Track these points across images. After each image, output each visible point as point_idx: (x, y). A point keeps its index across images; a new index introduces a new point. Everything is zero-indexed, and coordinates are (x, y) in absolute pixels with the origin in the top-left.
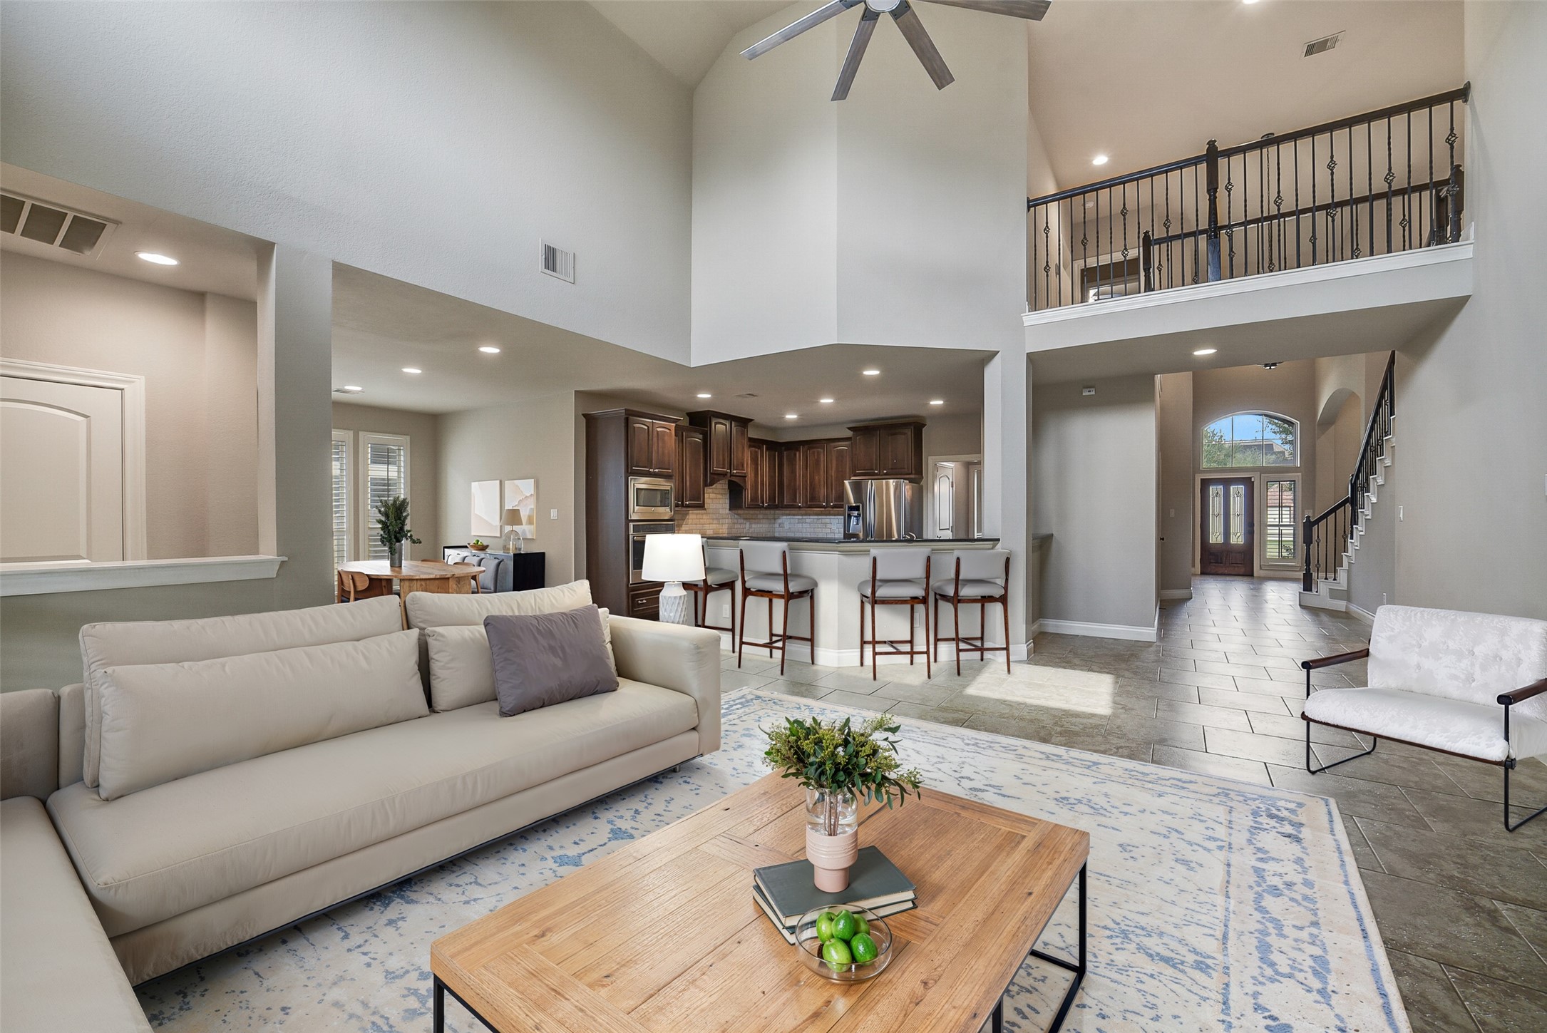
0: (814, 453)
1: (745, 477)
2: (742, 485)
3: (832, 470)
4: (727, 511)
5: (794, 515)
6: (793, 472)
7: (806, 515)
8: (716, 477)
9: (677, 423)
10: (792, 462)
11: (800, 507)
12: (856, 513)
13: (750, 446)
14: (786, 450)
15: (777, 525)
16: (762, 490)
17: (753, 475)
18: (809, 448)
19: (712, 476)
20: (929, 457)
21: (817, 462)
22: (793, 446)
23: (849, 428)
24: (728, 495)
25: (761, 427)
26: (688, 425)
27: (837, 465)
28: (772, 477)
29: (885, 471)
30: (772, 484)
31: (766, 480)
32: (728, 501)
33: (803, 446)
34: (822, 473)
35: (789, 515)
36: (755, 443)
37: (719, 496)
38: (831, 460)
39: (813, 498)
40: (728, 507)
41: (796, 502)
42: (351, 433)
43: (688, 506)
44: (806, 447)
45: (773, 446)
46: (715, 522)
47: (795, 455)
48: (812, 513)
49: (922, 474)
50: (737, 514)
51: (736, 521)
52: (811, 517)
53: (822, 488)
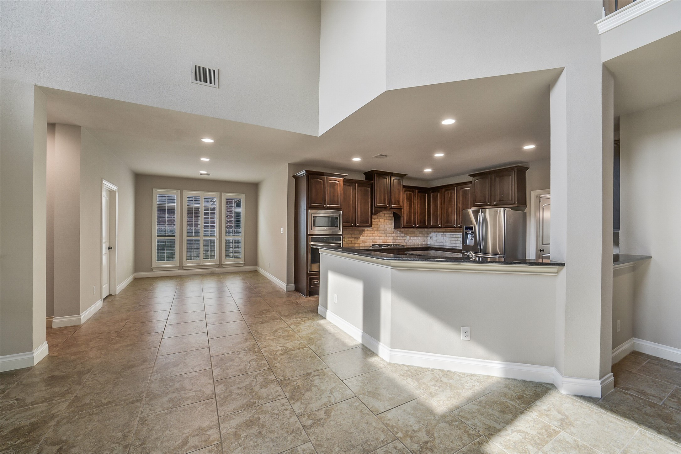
0: (448, 193)
1: (402, 209)
2: (399, 214)
3: (459, 204)
4: (393, 229)
5: (439, 232)
6: (436, 206)
7: (446, 232)
8: (379, 209)
9: (345, 178)
10: (436, 199)
11: (440, 227)
12: (470, 232)
13: (405, 191)
14: (432, 192)
15: (429, 238)
16: (415, 218)
17: (408, 208)
18: (446, 191)
19: (376, 209)
20: (531, 191)
21: (450, 199)
22: (436, 190)
23: (470, 175)
24: (393, 220)
25: (411, 179)
26: (364, 180)
27: (463, 200)
28: (422, 209)
29: (494, 203)
30: (422, 213)
31: (418, 210)
32: (393, 224)
33: (442, 189)
34: (453, 205)
35: (436, 232)
36: (407, 188)
37: (387, 221)
38: (459, 197)
39: (448, 222)
40: (393, 227)
41: (438, 224)
42: (219, 193)
43: (358, 226)
44: (444, 189)
45: (423, 191)
46: (383, 235)
47: (438, 195)
48: (449, 231)
49: (525, 204)
50: (400, 231)
51: (399, 235)
52: (449, 233)
53: (453, 214)
